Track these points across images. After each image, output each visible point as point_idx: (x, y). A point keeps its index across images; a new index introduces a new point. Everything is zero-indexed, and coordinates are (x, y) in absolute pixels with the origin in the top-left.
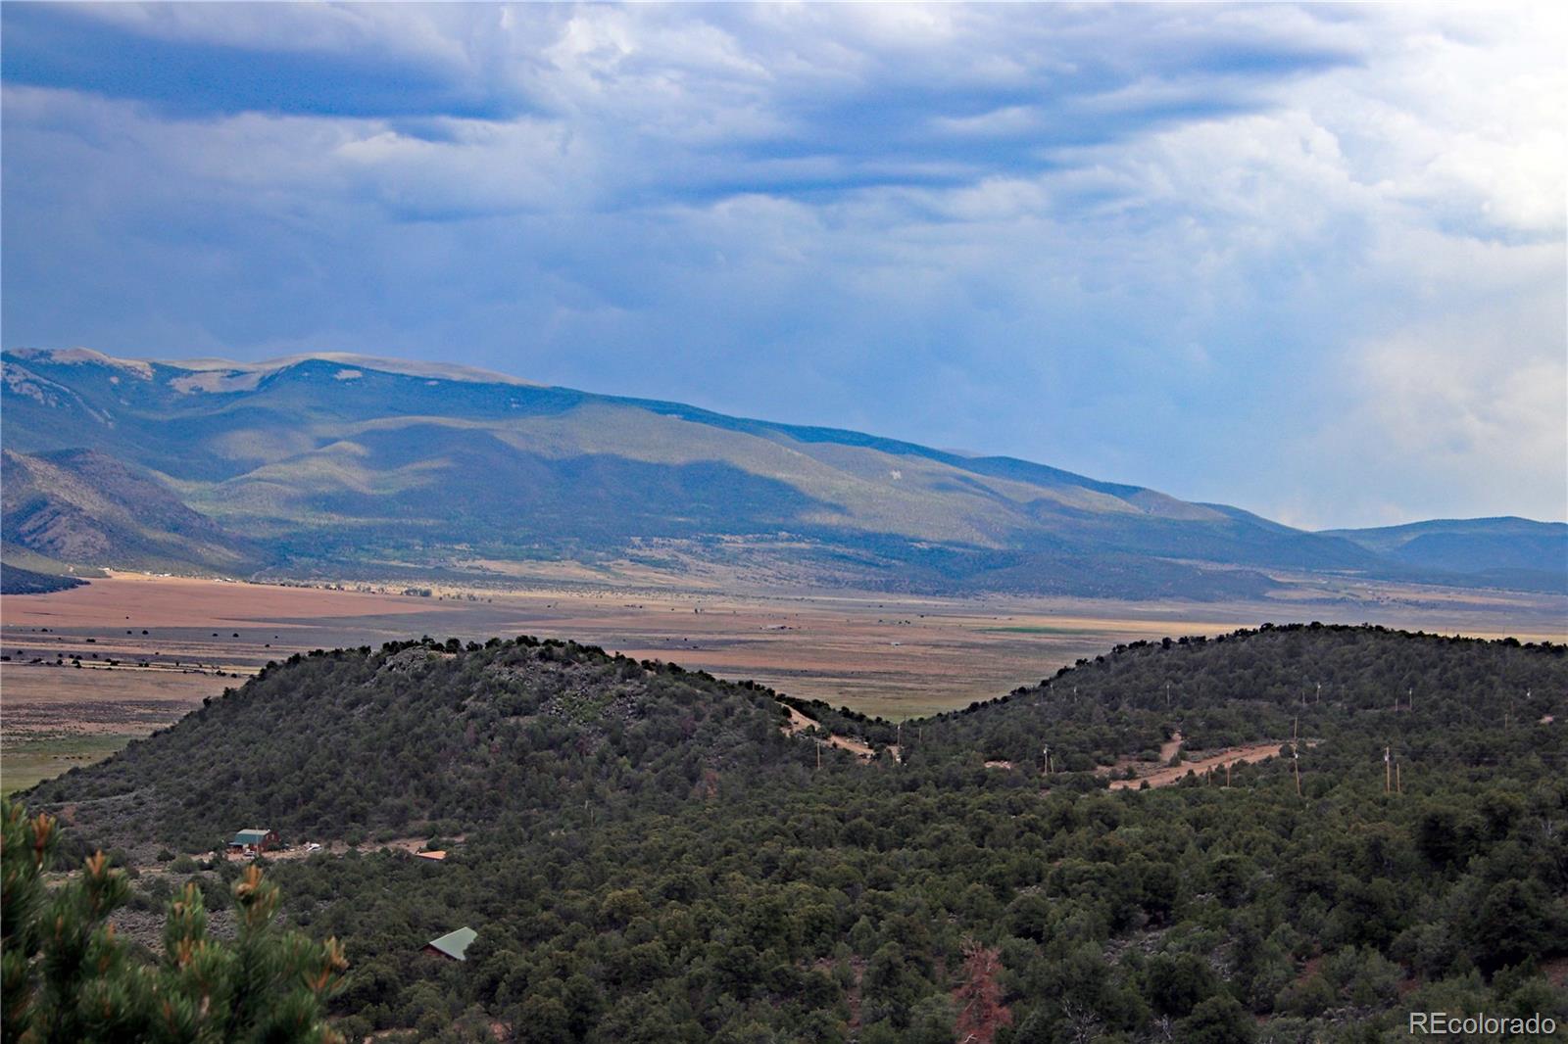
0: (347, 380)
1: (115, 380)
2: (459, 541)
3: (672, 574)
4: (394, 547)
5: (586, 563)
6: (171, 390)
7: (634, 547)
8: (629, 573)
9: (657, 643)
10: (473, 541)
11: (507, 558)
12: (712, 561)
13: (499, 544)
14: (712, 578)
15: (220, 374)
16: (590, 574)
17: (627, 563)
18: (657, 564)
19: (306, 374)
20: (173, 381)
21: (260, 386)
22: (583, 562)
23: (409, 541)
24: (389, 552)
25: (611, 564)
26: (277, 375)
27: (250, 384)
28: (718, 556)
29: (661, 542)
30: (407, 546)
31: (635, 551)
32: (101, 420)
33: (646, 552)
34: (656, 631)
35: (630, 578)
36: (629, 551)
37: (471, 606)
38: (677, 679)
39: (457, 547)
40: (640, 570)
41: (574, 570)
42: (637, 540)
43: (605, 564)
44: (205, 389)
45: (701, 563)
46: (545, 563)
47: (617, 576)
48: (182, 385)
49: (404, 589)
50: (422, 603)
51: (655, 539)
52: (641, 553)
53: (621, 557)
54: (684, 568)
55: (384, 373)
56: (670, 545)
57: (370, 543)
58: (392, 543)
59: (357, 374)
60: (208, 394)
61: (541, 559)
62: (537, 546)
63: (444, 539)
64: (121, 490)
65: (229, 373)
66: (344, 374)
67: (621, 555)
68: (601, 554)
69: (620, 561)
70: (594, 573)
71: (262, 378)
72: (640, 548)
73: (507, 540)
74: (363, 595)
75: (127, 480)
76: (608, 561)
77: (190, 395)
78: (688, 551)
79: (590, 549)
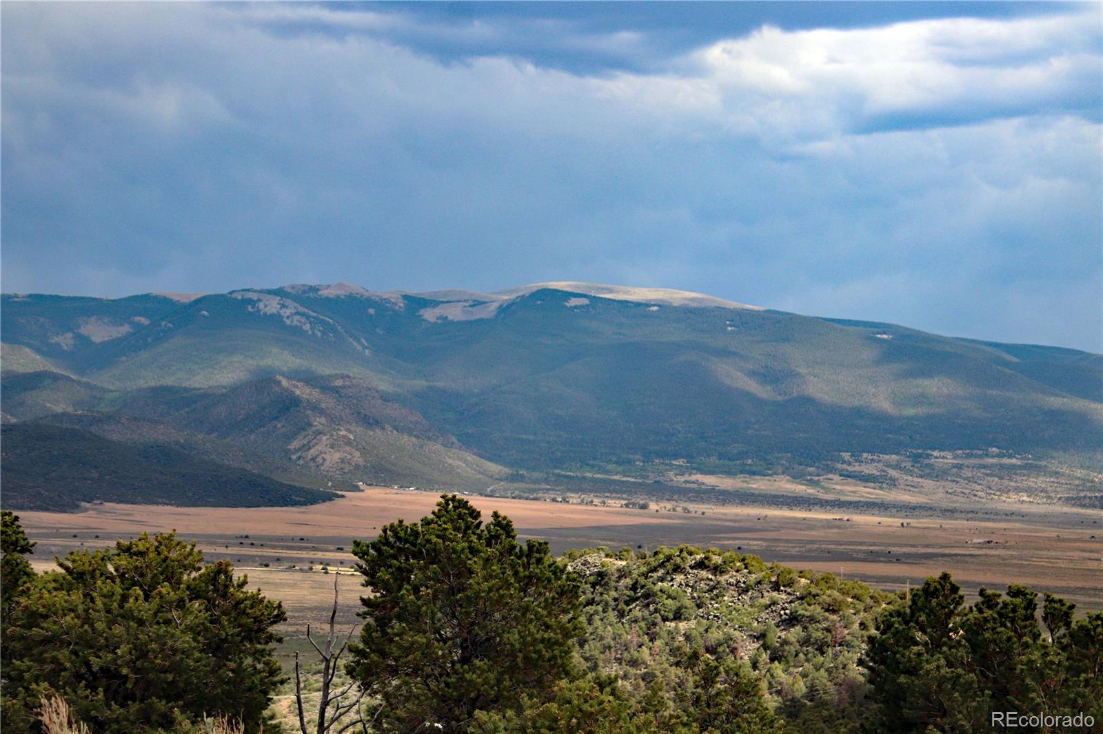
0: (576, 307)
1: (371, 311)
2: (676, 457)
3: (881, 488)
4: (617, 463)
5: (797, 477)
6: (421, 319)
7: (844, 462)
8: (838, 487)
9: (860, 556)
10: (690, 457)
11: (722, 473)
12: (921, 477)
13: (714, 460)
14: (920, 492)
15: (463, 304)
16: (801, 489)
17: (836, 477)
18: (866, 479)
19: (539, 302)
20: (422, 311)
21: (499, 313)
22: (794, 477)
23: (630, 456)
24: (611, 467)
25: (821, 478)
26: (513, 304)
27: (490, 311)
28: (927, 471)
29: (870, 457)
30: (629, 462)
31: (845, 466)
32: (359, 348)
33: (856, 468)
34: (861, 544)
35: (841, 492)
36: (839, 466)
37: (685, 518)
38: (829, 588)
39: (674, 463)
40: (848, 484)
41: (785, 485)
42: (846, 456)
43: (816, 478)
44: (450, 318)
45: (910, 478)
46: (757, 477)
47: (827, 490)
48: (430, 315)
49: (624, 502)
50: (640, 515)
51: (865, 455)
52: (850, 469)
53: (831, 472)
54: (893, 483)
55: (609, 299)
56: (879, 461)
57: (595, 459)
58: (614, 459)
59: (584, 301)
60: (452, 322)
61: (754, 473)
62: (750, 462)
63: (663, 455)
64: (373, 410)
65: (471, 303)
66: (573, 302)
67: (831, 470)
68: (811, 469)
69: (830, 476)
70: (804, 487)
71: (500, 307)
72: (850, 464)
73: (721, 456)
74: (584, 507)
75: (380, 402)
76: (819, 476)
77: (436, 323)
78: (897, 467)
79: (800, 464)
